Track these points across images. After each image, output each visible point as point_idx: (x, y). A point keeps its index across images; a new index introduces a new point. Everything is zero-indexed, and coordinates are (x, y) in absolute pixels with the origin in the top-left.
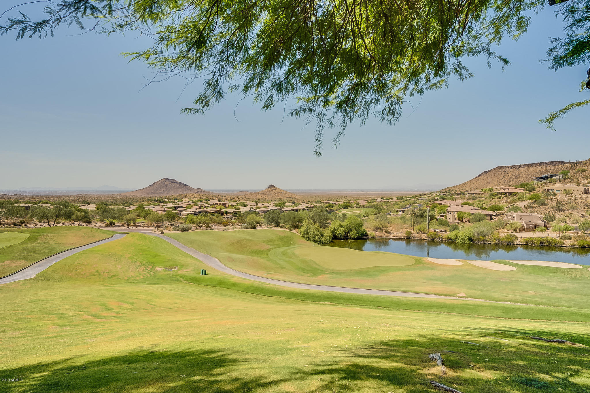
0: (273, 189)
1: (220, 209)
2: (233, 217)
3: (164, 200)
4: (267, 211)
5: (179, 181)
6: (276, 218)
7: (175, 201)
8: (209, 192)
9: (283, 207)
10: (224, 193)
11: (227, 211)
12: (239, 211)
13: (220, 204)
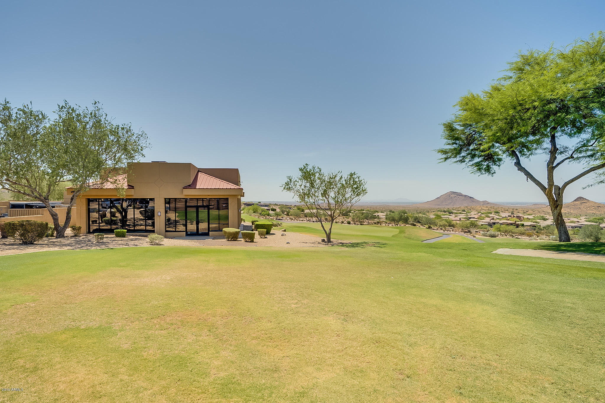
0: (582, 201)
1: (516, 222)
2: (530, 230)
3: (453, 211)
4: (576, 227)
5: (464, 194)
6: (595, 233)
7: (464, 212)
8: (496, 204)
9: (600, 223)
10: (513, 205)
11: (524, 224)
12: (538, 224)
13: (514, 216)
